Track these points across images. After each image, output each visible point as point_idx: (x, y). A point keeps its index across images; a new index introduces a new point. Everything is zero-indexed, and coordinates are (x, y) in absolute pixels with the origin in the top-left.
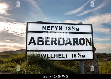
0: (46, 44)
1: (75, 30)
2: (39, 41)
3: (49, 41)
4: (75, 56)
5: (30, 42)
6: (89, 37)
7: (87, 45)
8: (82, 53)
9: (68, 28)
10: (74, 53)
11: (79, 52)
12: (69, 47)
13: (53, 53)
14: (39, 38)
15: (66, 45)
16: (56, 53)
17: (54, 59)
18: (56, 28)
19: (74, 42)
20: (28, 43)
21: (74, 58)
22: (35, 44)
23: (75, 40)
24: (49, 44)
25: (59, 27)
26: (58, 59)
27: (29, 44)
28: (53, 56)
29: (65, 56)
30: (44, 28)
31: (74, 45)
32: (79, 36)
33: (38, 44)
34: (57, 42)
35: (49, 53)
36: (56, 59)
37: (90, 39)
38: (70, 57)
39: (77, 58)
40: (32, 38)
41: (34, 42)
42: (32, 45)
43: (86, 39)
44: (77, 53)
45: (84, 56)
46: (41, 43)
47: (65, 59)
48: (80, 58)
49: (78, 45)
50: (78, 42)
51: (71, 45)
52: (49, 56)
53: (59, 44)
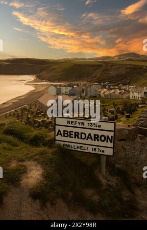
0: (70, 137)
1: (97, 126)
2: (64, 133)
3: (72, 135)
4: (95, 149)
5: (58, 134)
6: (111, 134)
7: (107, 142)
8: (102, 149)
9: (90, 125)
10: (94, 147)
11: (99, 148)
12: (89, 141)
13: (76, 145)
14: (64, 131)
15: (87, 139)
16: (78, 145)
17: (76, 149)
18: (79, 123)
19: (95, 138)
20: (56, 133)
21: (94, 152)
22: (62, 136)
23: (96, 136)
24: (72, 137)
25: (82, 123)
26: (80, 150)
27: (57, 135)
28: (76, 147)
29: (86, 148)
30: (68, 122)
31: (95, 140)
32: (100, 133)
33: (64, 136)
34: (80, 136)
35: (73, 145)
36: (78, 150)
37: (112, 137)
38: (90, 150)
39: (96, 152)
40: (59, 131)
41: (61, 134)
42: (59, 136)
43: (108, 136)
44: (97, 148)
45: (103, 151)
46: (66, 135)
47: (86, 151)
48: (99, 153)
49: (98, 140)
50: (99, 138)
51: (92, 140)
52: (73, 147)
53: (81, 138)
